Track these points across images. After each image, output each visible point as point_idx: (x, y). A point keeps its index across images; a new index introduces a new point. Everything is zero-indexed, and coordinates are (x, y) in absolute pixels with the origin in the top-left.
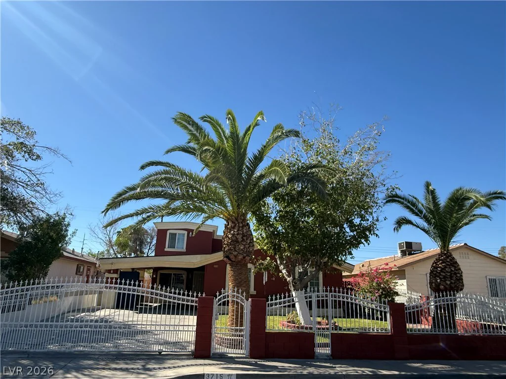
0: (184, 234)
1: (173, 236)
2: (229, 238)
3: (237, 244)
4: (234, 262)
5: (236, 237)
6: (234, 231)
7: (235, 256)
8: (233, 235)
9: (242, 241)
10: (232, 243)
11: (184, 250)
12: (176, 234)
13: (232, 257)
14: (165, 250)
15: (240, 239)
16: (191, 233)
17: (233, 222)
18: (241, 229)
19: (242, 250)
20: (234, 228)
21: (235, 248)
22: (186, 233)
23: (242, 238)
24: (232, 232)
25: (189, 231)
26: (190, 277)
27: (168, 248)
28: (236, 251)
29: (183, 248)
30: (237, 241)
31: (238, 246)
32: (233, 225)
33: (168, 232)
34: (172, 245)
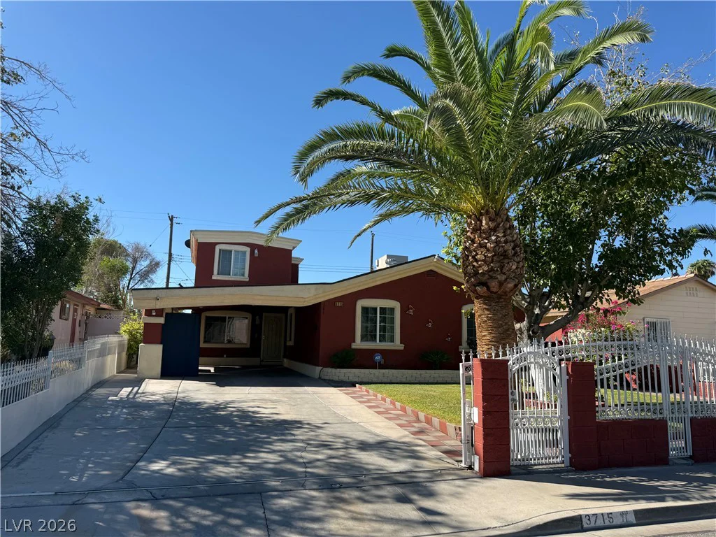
0: (245, 252)
1: (226, 254)
2: (488, 250)
3: (506, 261)
4: (495, 293)
5: (503, 247)
6: (498, 237)
7: (501, 284)
8: (497, 242)
9: (514, 255)
10: (495, 258)
11: (246, 278)
12: (231, 251)
13: (494, 285)
14: (214, 277)
15: (511, 252)
16: (256, 251)
17: (491, 219)
18: (508, 232)
19: (514, 272)
20: (494, 230)
21: (502, 267)
22: (248, 250)
23: (513, 249)
24: (493, 238)
25: (252, 246)
26: (257, 322)
27: (218, 274)
28: (504, 274)
29: (243, 275)
30: (505, 255)
31: (508, 263)
32: (492, 225)
33: (218, 248)
34: (225, 270)
